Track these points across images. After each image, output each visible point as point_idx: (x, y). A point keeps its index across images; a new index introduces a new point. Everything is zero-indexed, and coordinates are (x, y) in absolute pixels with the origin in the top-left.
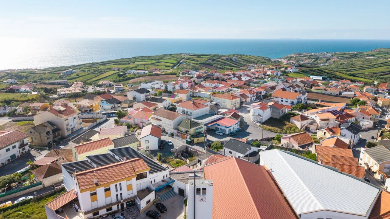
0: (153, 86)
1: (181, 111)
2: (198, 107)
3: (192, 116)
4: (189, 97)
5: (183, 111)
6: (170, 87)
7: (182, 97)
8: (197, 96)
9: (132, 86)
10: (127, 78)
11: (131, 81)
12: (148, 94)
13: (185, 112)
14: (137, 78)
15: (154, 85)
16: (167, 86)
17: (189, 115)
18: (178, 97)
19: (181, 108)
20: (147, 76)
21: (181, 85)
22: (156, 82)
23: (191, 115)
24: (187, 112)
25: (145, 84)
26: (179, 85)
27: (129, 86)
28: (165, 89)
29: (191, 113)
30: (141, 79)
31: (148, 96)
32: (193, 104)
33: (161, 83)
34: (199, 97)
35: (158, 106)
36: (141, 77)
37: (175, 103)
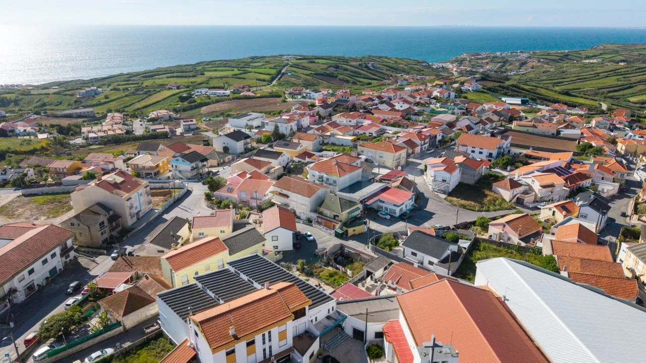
0: (250, 123)
1: (317, 177)
2: (345, 171)
3: (336, 186)
4: (317, 145)
5: (319, 178)
6: (282, 126)
7: (307, 147)
8: (330, 143)
9: (210, 120)
10: (196, 103)
11: (204, 109)
12: (248, 140)
13: (325, 179)
14: (214, 103)
15: (251, 121)
16: (279, 124)
17: (330, 184)
18: (302, 148)
19: (317, 173)
20: (231, 100)
21: (298, 121)
22: (254, 115)
23: (334, 184)
24: (328, 179)
25: (235, 120)
26: (296, 122)
27: (204, 120)
28: (274, 132)
29: (335, 182)
30: (222, 105)
31: (248, 143)
32: (336, 165)
33: (262, 117)
34: (334, 144)
35: (272, 165)
36: (221, 103)
37: (296, 157)
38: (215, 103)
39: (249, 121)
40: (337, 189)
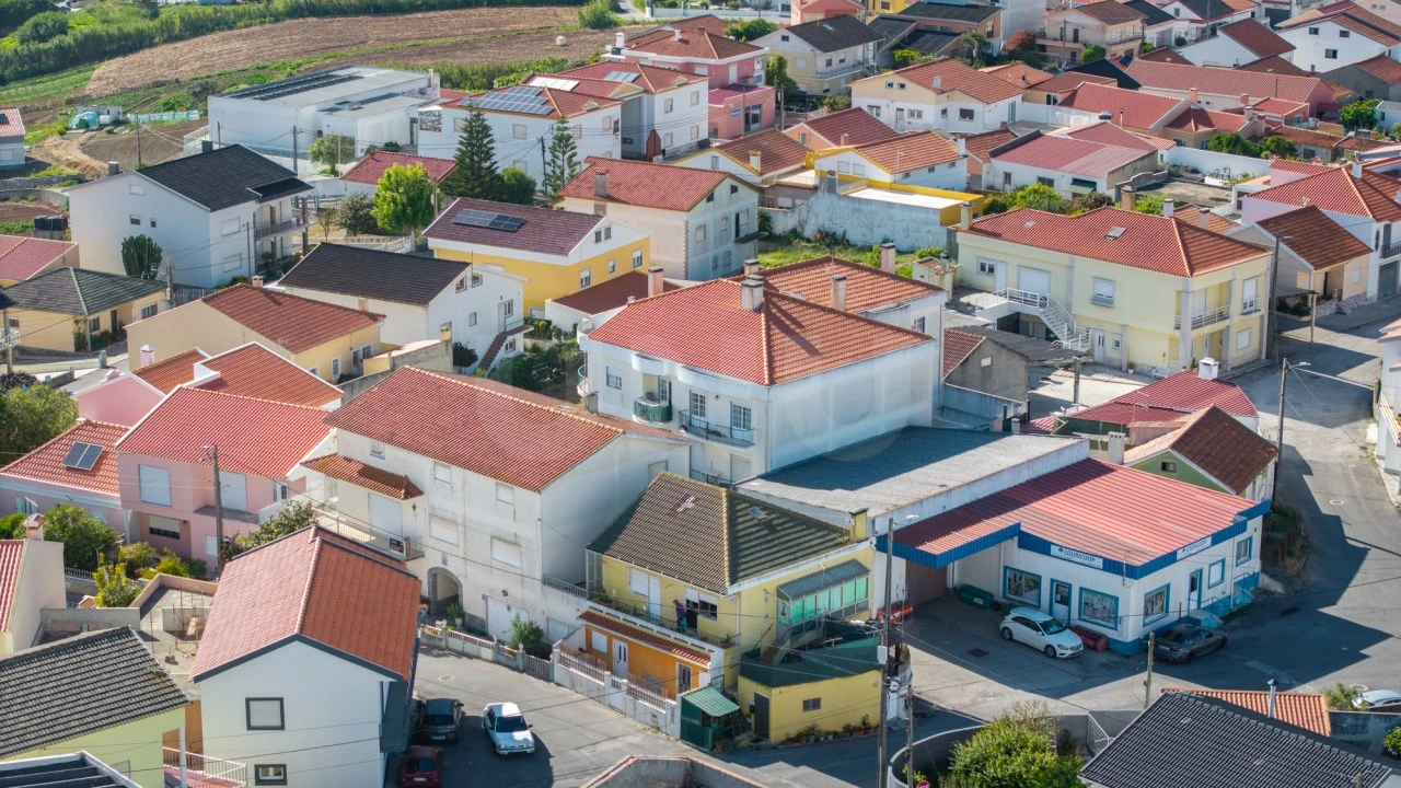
0: (337, 125)
1: (637, 390)
2: (812, 351)
3: (747, 444)
4: (721, 240)
5: (650, 396)
6: (518, 134)
7: (643, 244)
8: (809, 232)
9: (117, 123)
10: (68, 39)
11: (107, 74)
12: (285, 206)
13: (681, 402)
14: (172, 38)
15: (345, 113)
16: (491, 119)
17: (712, 434)
18: (605, 246)
19: (635, 362)
20: (277, 17)
21: (631, 107)
22: (374, 77)
23: (739, 433)
24: (698, 402)
25: (250, 104)
26: (615, 112)
27: (84, 125)
28: (460, 160)
29: (741, 415)
30: (216, 49)
31: (286, 226)
32: (758, 310)
33: (422, 92)
34: (832, 240)
35: (386, 332)
36: (216, 36)
37: (565, 300)
38: (180, 38)
39: (331, 110)
40: (756, 460)
